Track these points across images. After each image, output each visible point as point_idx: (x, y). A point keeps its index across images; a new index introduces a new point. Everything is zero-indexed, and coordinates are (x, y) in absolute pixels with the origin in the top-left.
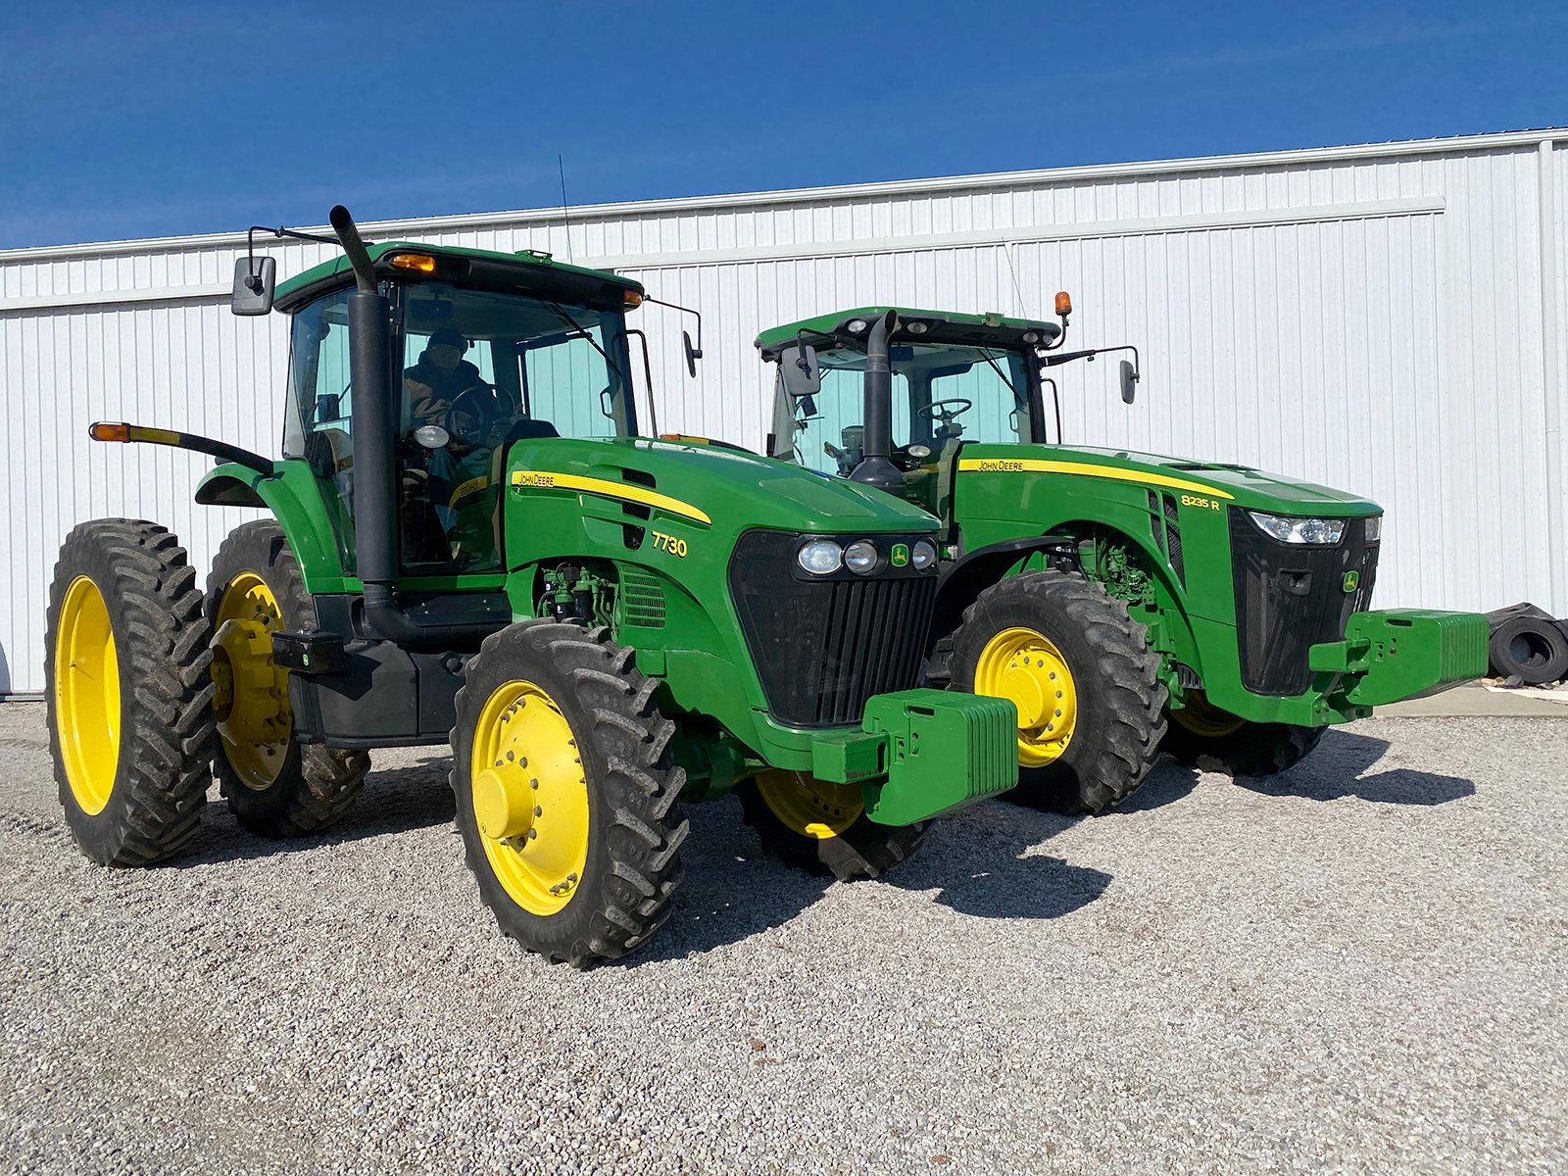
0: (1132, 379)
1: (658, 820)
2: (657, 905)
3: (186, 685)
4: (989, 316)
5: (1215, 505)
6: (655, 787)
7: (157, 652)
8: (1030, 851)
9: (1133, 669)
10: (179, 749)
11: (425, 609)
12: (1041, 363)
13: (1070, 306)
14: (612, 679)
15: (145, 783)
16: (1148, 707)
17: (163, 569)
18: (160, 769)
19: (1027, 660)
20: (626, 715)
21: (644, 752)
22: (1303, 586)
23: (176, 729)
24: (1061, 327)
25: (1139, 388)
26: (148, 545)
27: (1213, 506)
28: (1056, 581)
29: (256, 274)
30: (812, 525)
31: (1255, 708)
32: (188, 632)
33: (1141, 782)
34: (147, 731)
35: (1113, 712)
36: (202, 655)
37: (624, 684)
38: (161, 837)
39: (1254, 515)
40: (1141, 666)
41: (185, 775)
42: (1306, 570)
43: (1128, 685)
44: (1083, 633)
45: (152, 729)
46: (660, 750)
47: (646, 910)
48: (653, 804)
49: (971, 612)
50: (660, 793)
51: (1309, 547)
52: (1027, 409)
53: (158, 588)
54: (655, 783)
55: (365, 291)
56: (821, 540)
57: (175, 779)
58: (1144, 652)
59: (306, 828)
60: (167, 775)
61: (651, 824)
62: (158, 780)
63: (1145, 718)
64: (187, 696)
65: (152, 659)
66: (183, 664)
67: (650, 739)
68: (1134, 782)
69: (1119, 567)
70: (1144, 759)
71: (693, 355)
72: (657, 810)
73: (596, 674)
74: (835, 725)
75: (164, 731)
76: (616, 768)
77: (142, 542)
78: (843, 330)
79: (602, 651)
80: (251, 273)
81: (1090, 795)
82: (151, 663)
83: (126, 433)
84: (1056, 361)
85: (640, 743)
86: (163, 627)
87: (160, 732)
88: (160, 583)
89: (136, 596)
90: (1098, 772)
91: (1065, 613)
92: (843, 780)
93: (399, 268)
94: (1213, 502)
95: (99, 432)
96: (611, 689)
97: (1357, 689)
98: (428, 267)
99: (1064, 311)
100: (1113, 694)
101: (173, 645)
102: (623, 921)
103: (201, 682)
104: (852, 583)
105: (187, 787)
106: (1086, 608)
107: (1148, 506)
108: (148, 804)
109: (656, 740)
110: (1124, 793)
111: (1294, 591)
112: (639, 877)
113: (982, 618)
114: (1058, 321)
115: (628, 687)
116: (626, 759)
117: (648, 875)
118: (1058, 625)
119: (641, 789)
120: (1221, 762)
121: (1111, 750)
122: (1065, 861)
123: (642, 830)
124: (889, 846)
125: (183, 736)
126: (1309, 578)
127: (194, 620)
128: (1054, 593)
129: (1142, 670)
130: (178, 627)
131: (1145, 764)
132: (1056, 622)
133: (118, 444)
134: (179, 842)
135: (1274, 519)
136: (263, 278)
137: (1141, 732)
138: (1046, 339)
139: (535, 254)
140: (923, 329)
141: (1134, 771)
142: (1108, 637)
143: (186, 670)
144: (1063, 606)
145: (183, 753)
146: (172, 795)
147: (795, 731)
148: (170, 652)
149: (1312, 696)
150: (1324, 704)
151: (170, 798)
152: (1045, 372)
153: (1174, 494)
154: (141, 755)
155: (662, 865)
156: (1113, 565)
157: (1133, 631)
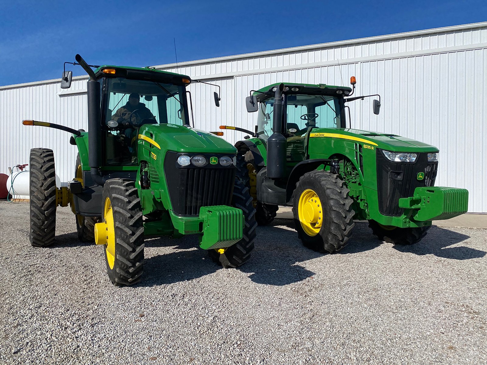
0: (378, 106)
1: (132, 243)
2: (134, 269)
3: (46, 196)
4: (320, 85)
5: (373, 148)
6: (131, 232)
7: (38, 186)
8: (297, 263)
9: (340, 204)
10: (44, 214)
11: (110, 176)
12: (344, 101)
13: (356, 81)
14: (122, 198)
15: (35, 224)
16: (346, 217)
17: (44, 162)
18: (39, 219)
19: (312, 200)
20: (125, 210)
21: (129, 221)
22: (400, 177)
23: (43, 208)
24: (352, 89)
25: (381, 109)
26: (42, 156)
27: (372, 148)
28: (320, 173)
29: (66, 76)
30: (182, 150)
31: (383, 220)
32: (48, 181)
33: (345, 244)
34: (34, 209)
35: (332, 219)
36: (52, 188)
37: (127, 200)
38: (42, 239)
39: (384, 151)
40: (343, 203)
41: (46, 222)
42: (401, 172)
43: (337, 210)
44: (324, 191)
45: (35, 208)
46: (134, 221)
47: (131, 270)
48: (130, 238)
49: (298, 184)
50: (133, 234)
51: (403, 163)
52: (339, 117)
53: (41, 168)
54: (131, 231)
55: (92, 80)
56: (184, 155)
57: (43, 223)
58: (346, 198)
59: (89, 239)
60: (41, 221)
61: (129, 244)
62: (39, 223)
63: (344, 222)
64: (46, 199)
65: (36, 188)
66: (45, 190)
67: (132, 217)
68: (342, 243)
69: (350, 170)
70: (345, 236)
71: (217, 99)
72: (131, 240)
73: (118, 196)
74: (192, 216)
75: (39, 209)
76: (117, 225)
77: (41, 154)
78: (271, 90)
79: (124, 189)
80: (65, 76)
81: (326, 246)
82: (36, 190)
83: (33, 123)
84: (349, 100)
85: (128, 218)
86: (41, 179)
87: (38, 210)
88: (42, 166)
89: (34, 170)
90: (328, 239)
91: (320, 184)
92: (184, 233)
93: (106, 73)
94: (372, 147)
95: (26, 123)
96: (122, 201)
97: (417, 215)
98: (113, 72)
99: (353, 83)
100: (333, 213)
101: (43, 184)
102: (122, 273)
103: (51, 195)
104: (194, 169)
105: (47, 225)
106: (327, 183)
107: (355, 149)
108: (36, 229)
109: (134, 218)
110: (339, 247)
111: (397, 179)
112: (125, 260)
113: (300, 186)
114: (351, 87)
115: (127, 201)
116: (122, 223)
117: (129, 260)
118: (318, 188)
119: (126, 233)
120: (391, 240)
121: (331, 231)
122: (305, 268)
123: (125, 246)
124: (234, 257)
125: (45, 211)
126: (402, 174)
127: (50, 178)
128: (318, 177)
129: (344, 204)
130: (45, 179)
131: (346, 237)
132: (318, 187)
133: (31, 126)
134: (49, 241)
135: (390, 153)
136: (68, 77)
137: (342, 226)
138: (346, 93)
139: (149, 68)
140: (297, 90)
141: (341, 239)
142: (333, 193)
143: (46, 191)
144: (320, 182)
145: (45, 215)
146: (43, 227)
147: (180, 217)
148: (41, 186)
149: (403, 216)
150: (408, 220)
151: (43, 228)
152: (346, 104)
153: (361, 144)
154: (33, 215)
155: (134, 257)
156: (349, 169)
157: (343, 191)
